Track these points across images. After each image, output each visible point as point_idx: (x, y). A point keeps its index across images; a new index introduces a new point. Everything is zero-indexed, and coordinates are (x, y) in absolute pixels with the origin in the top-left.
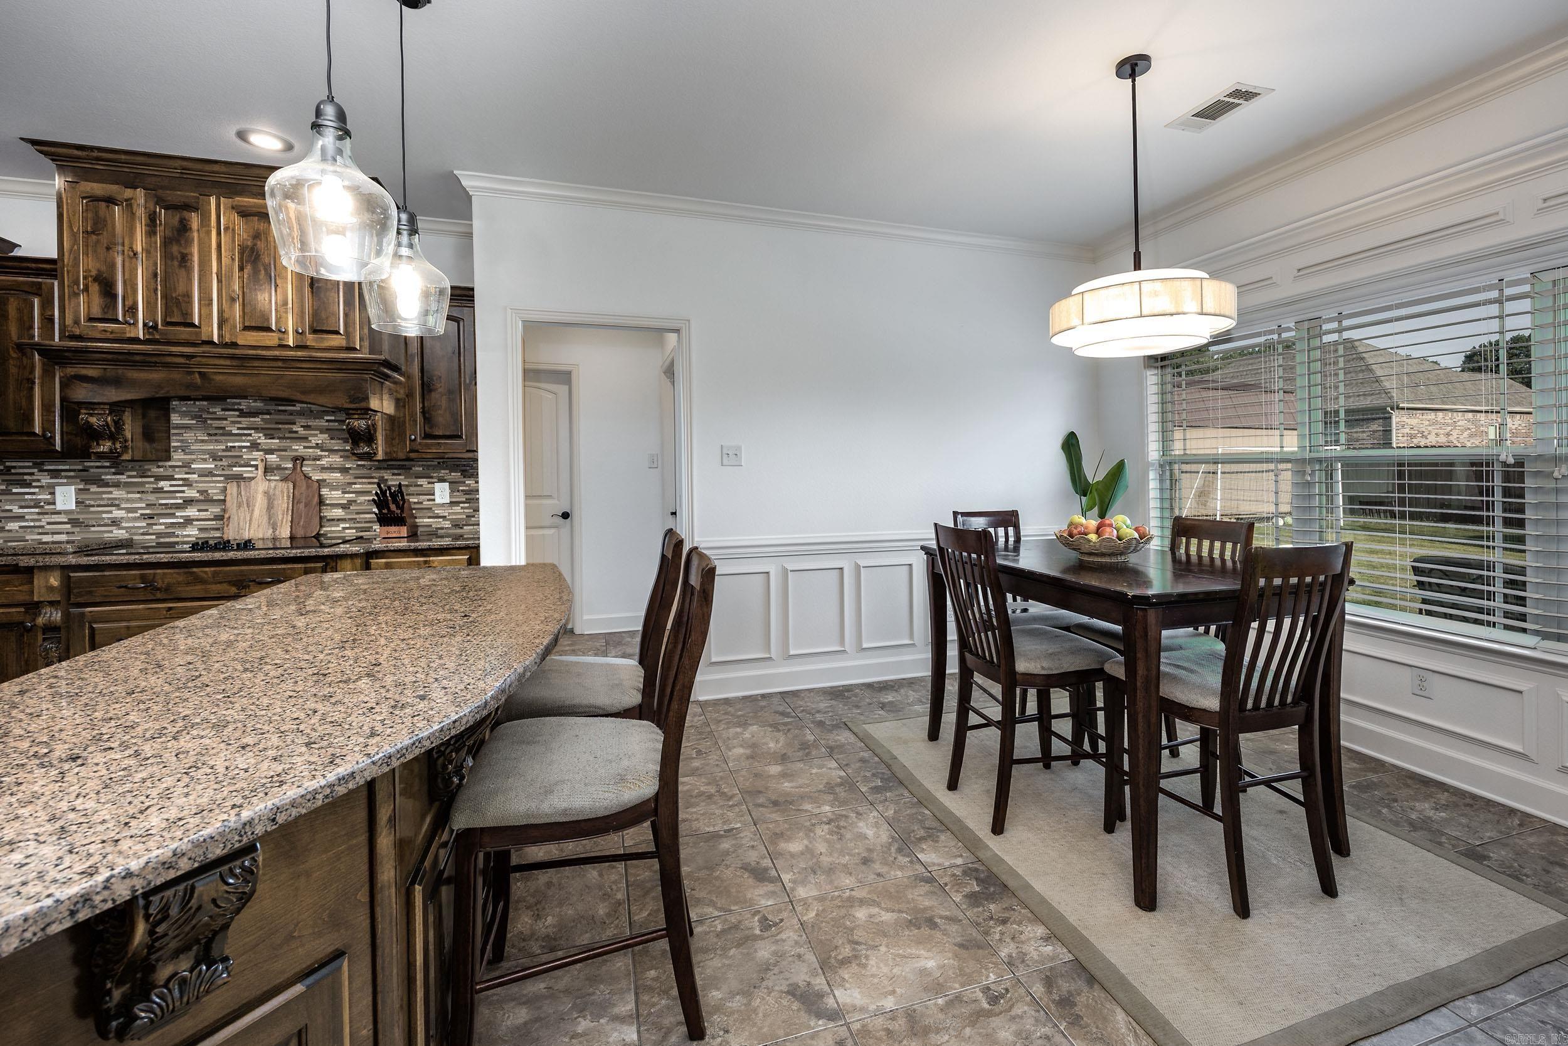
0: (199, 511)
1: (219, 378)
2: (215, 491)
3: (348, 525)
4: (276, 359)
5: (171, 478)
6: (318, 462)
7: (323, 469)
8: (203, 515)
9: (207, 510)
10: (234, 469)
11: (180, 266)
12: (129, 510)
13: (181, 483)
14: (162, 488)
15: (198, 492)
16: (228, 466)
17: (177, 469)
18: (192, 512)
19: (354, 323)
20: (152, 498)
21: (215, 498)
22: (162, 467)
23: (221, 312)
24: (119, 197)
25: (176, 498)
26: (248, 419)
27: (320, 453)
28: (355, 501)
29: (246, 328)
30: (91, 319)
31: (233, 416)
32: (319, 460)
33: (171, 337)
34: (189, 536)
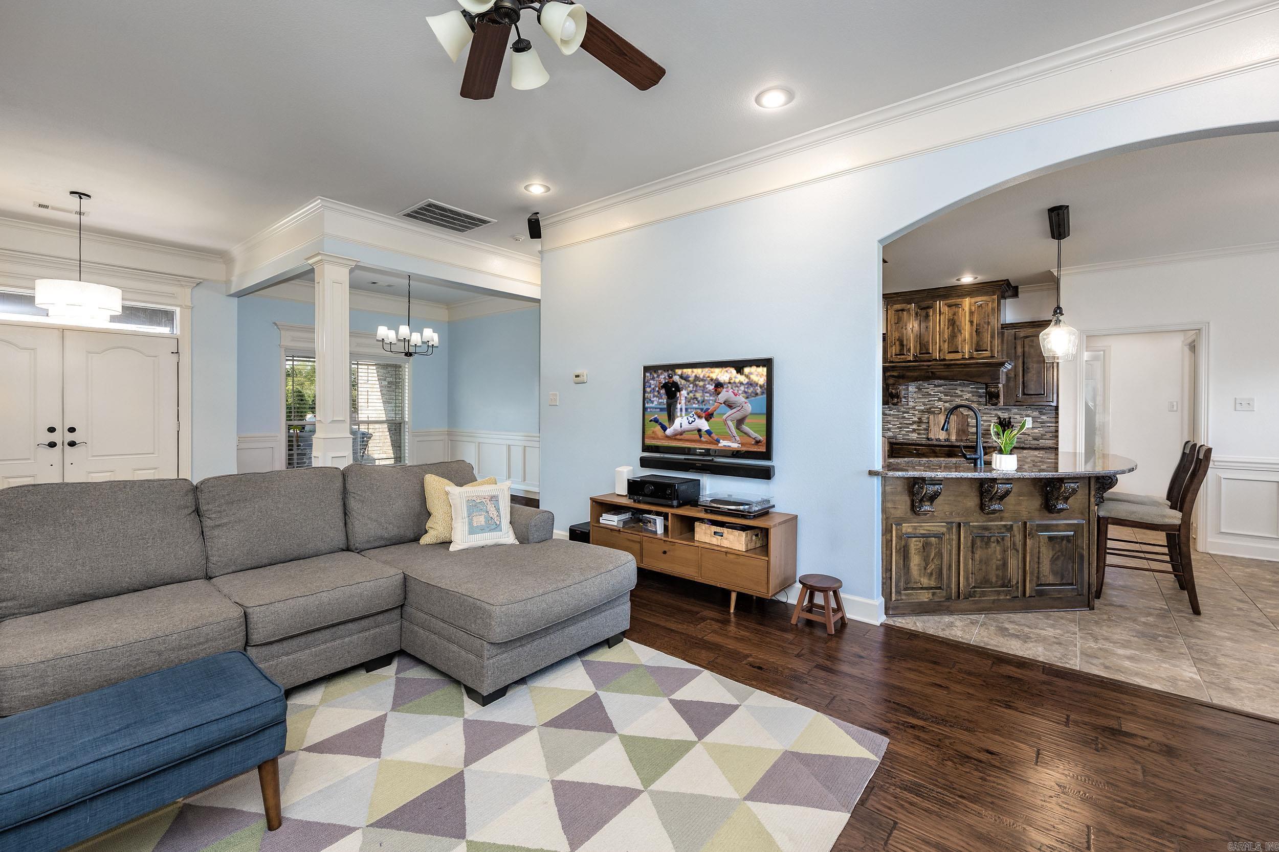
0: (919, 426)
1: (937, 373)
2: (925, 418)
4: (961, 364)
5: (908, 413)
8: (919, 428)
9: (921, 426)
10: (932, 409)
11: (925, 331)
12: (894, 425)
13: (911, 415)
14: (905, 417)
15: (918, 418)
16: (929, 408)
17: (910, 409)
18: (915, 427)
19: (995, 346)
20: (901, 420)
21: (925, 421)
23: (940, 347)
24: (906, 308)
25: (910, 421)
26: (938, 388)
27: (967, 402)
29: (949, 352)
30: (896, 355)
31: (934, 387)
33: (922, 359)
34: (914, 436)
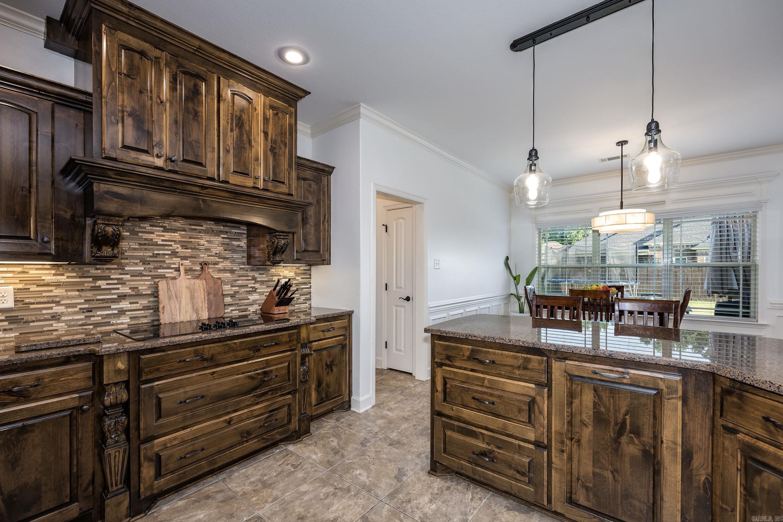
0: (131, 303)
2: (144, 288)
3: (234, 308)
5: (108, 278)
6: (216, 266)
7: (220, 271)
8: (134, 306)
9: (137, 303)
10: (159, 271)
11: (194, 119)
12: (68, 306)
13: (116, 282)
14: (100, 286)
15: (130, 288)
16: (154, 268)
17: (113, 271)
18: (125, 305)
19: (292, 179)
20: (89, 294)
21: (144, 293)
22: (99, 269)
24: (150, 54)
25: (113, 294)
26: (169, 234)
27: (218, 260)
28: (238, 292)
30: (125, 147)
31: (159, 231)
32: (217, 264)
34: (122, 324)
